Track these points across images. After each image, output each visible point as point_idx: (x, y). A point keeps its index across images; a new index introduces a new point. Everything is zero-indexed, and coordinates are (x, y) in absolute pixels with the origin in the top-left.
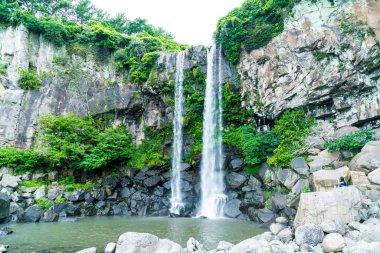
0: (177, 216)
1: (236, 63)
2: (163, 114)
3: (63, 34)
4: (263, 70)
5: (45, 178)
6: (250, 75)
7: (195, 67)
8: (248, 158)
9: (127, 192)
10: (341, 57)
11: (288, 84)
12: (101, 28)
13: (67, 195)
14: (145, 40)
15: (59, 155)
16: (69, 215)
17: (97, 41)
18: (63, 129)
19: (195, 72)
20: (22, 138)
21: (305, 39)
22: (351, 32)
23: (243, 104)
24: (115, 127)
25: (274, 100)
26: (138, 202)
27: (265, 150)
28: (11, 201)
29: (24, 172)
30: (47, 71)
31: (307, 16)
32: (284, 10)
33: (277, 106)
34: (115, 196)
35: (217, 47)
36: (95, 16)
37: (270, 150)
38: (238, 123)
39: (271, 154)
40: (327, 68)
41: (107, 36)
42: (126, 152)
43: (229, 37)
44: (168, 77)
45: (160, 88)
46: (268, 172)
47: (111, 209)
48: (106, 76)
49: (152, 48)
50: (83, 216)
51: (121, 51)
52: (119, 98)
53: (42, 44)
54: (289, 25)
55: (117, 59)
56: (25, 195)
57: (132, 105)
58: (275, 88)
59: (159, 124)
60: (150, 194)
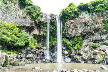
2: (39, 31)
4: (71, 25)
6: (68, 25)
7: (53, 19)
10: (91, 27)
11: (77, 30)
21: (83, 21)
22: (95, 22)
23: (64, 33)
25: (72, 33)
26: (36, 59)
31: (85, 16)
32: (79, 13)
34: (27, 57)
37: (74, 45)
40: (87, 28)
44: (44, 20)
49: (39, 10)
54: (80, 16)
55: (28, 9)
57: (31, 26)
58: (73, 30)
59: (38, 34)
60: (38, 56)
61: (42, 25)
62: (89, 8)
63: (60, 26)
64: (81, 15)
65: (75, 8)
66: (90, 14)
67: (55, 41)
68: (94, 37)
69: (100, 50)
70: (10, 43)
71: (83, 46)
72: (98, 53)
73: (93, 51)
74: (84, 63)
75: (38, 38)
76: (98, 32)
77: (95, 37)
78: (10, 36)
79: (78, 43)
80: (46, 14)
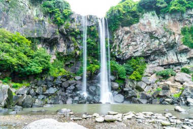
1: (115, 30)
2: (68, 47)
4: (126, 37)
6: (120, 37)
10: (160, 40)
11: (136, 45)
19: (92, 29)
21: (148, 29)
22: (168, 31)
23: (112, 50)
25: (127, 51)
26: (62, 96)
31: (150, 20)
32: (141, 14)
33: (128, 54)
34: (47, 92)
37: (129, 73)
40: (153, 43)
48: (35, 14)
54: (141, 21)
55: (46, 6)
58: (129, 46)
59: (65, 52)
60: (65, 92)
61: (72, 35)
62: (159, 5)
63: (106, 38)
64: (144, 18)
65: (133, 5)
66: (159, 17)
67: (97, 66)
68: (165, 59)
69: (175, 80)
70: (16, 67)
71: (145, 74)
72: (171, 86)
73: (162, 83)
74: (147, 103)
75: (66, 60)
76: (173, 50)
77: (167, 59)
78: (15, 55)
79: (137, 69)
80: (79, 17)
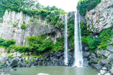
0: (67, 66)
1: (84, 15)
2: (62, 34)
3: (32, 13)
4: (94, 16)
5: (28, 54)
6: (89, 19)
7: (71, 18)
8: (90, 46)
9: (51, 58)
11: (104, 20)
12: (42, 10)
13: (34, 59)
14: (55, 12)
15: (32, 47)
16: (35, 65)
17: (41, 14)
18: (33, 40)
19: (71, 20)
20: (22, 43)
23: (88, 29)
24: (47, 39)
26: (55, 61)
27: (97, 44)
28: (19, 61)
29: (23, 52)
30: (28, 23)
33: (100, 28)
34: (48, 60)
35: (78, 11)
36: (41, 7)
37: (98, 43)
38: (86, 35)
39: (99, 45)
41: (44, 12)
42: (51, 46)
43: (81, 7)
44: (63, 22)
45: (60, 26)
46: (98, 51)
47: (47, 63)
48: (44, 24)
49: (57, 14)
50: (38, 65)
51: (48, 16)
52: (48, 30)
53: (27, 16)
55: (47, 18)
56: (23, 59)
57: (52, 32)
58: (99, 22)
59: (60, 37)
60: (59, 59)
